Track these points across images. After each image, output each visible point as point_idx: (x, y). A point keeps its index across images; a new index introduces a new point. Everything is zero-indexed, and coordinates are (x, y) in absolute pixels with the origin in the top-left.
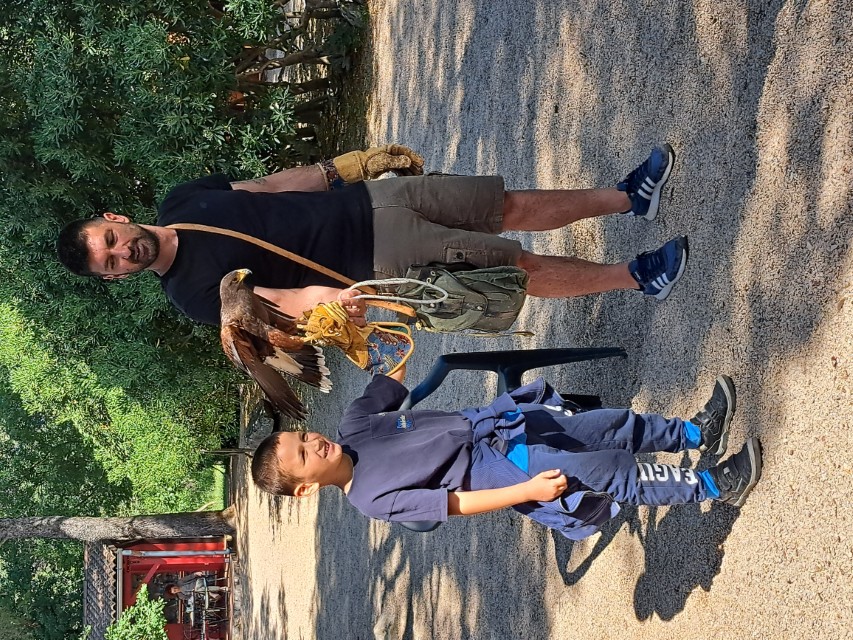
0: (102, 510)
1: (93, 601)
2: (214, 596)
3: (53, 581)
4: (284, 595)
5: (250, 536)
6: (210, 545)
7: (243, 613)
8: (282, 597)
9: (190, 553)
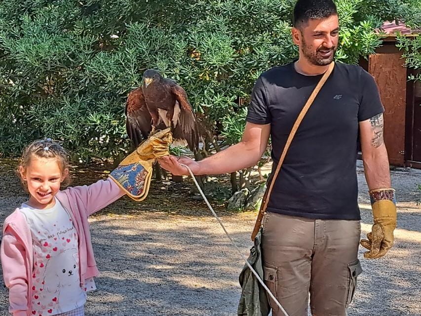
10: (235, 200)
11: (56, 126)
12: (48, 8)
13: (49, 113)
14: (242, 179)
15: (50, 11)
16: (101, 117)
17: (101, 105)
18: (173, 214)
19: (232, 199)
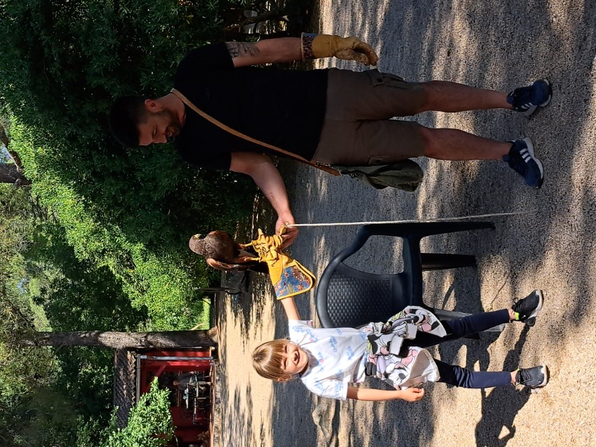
0: (127, 328)
1: (120, 390)
2: (202, 388)
3: (93, 375)
4: (250, 389)
5: (227, 348)
6: (199, 354)
7: (222, 401)
8: (249, 391)
9: (186, 358)
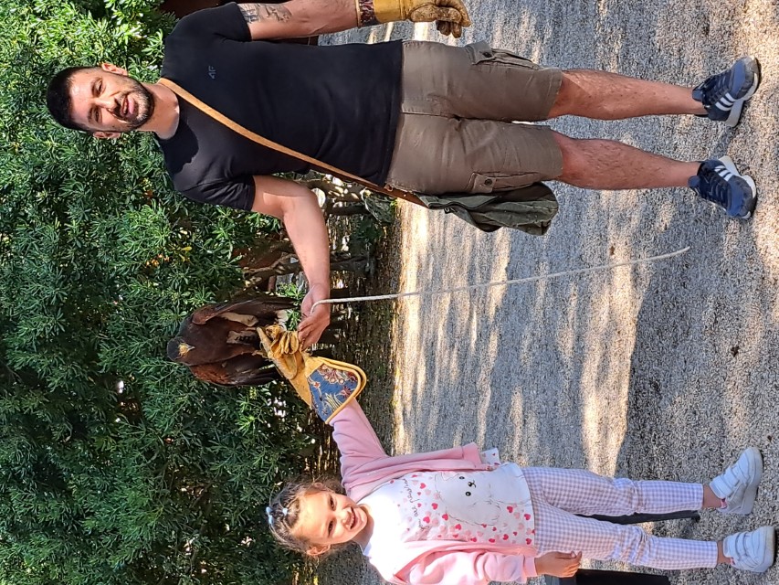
10: (378, 210)
11: (256, 483)
12: (74, 490)
13: (237, 492)
14: (347, 198)
15: (79, 487)
16: (245, 413)
17: (225, 414)
18: (397, 306)
19: (375, 215)
